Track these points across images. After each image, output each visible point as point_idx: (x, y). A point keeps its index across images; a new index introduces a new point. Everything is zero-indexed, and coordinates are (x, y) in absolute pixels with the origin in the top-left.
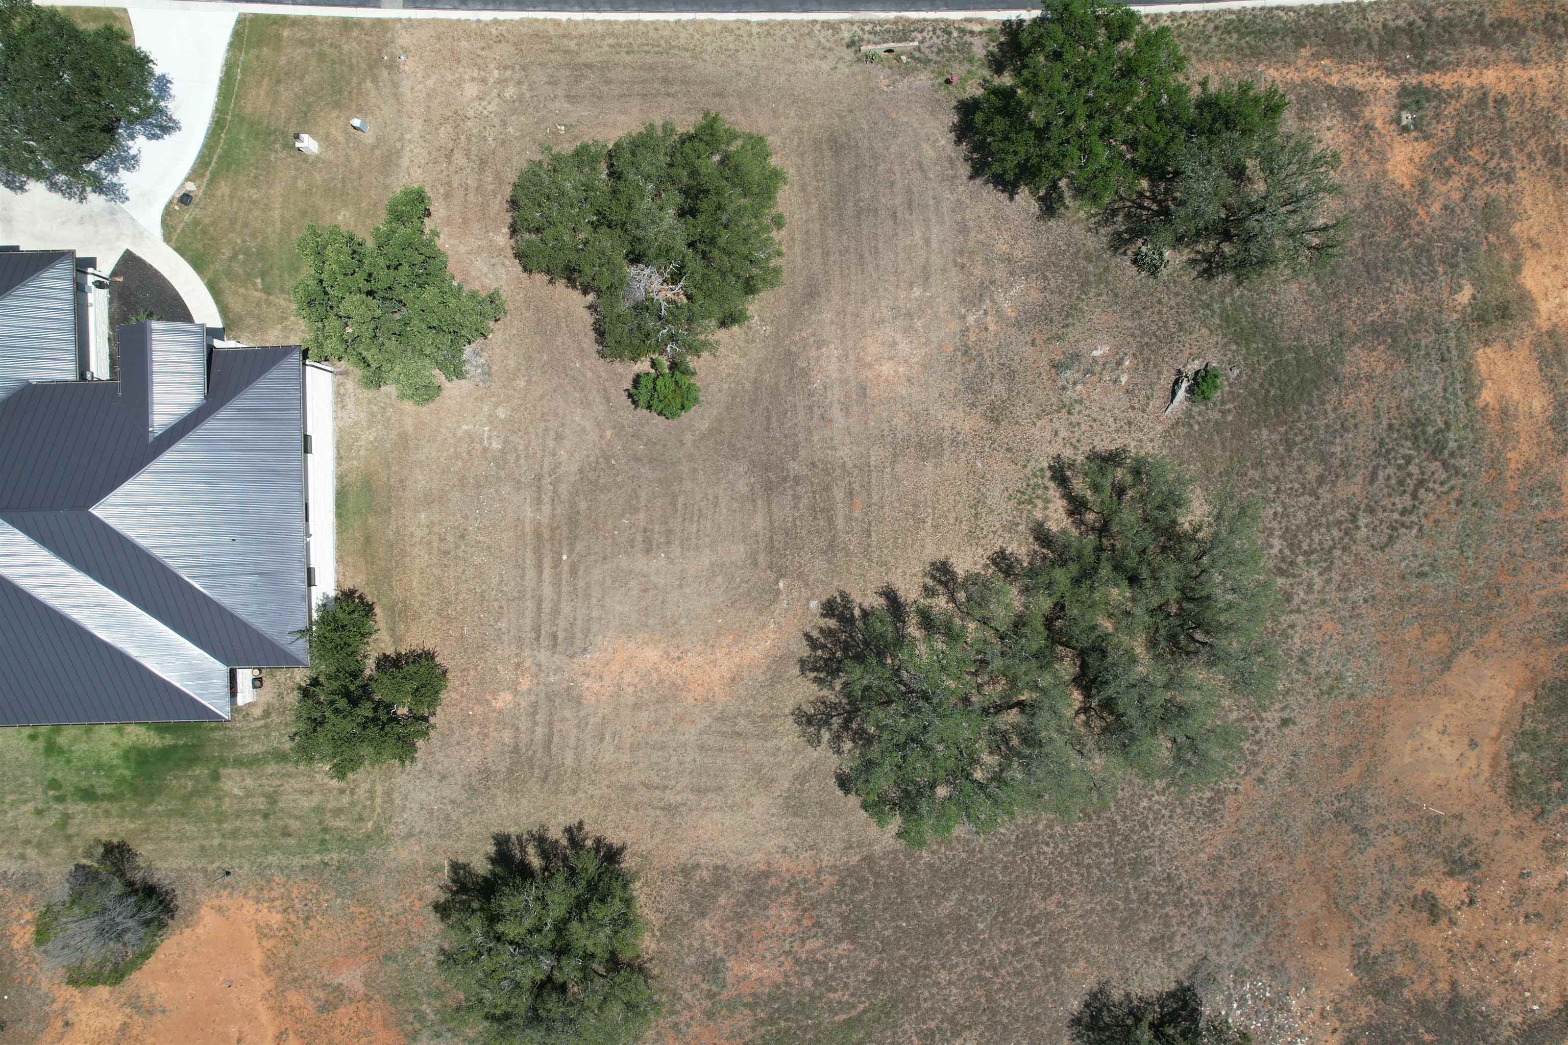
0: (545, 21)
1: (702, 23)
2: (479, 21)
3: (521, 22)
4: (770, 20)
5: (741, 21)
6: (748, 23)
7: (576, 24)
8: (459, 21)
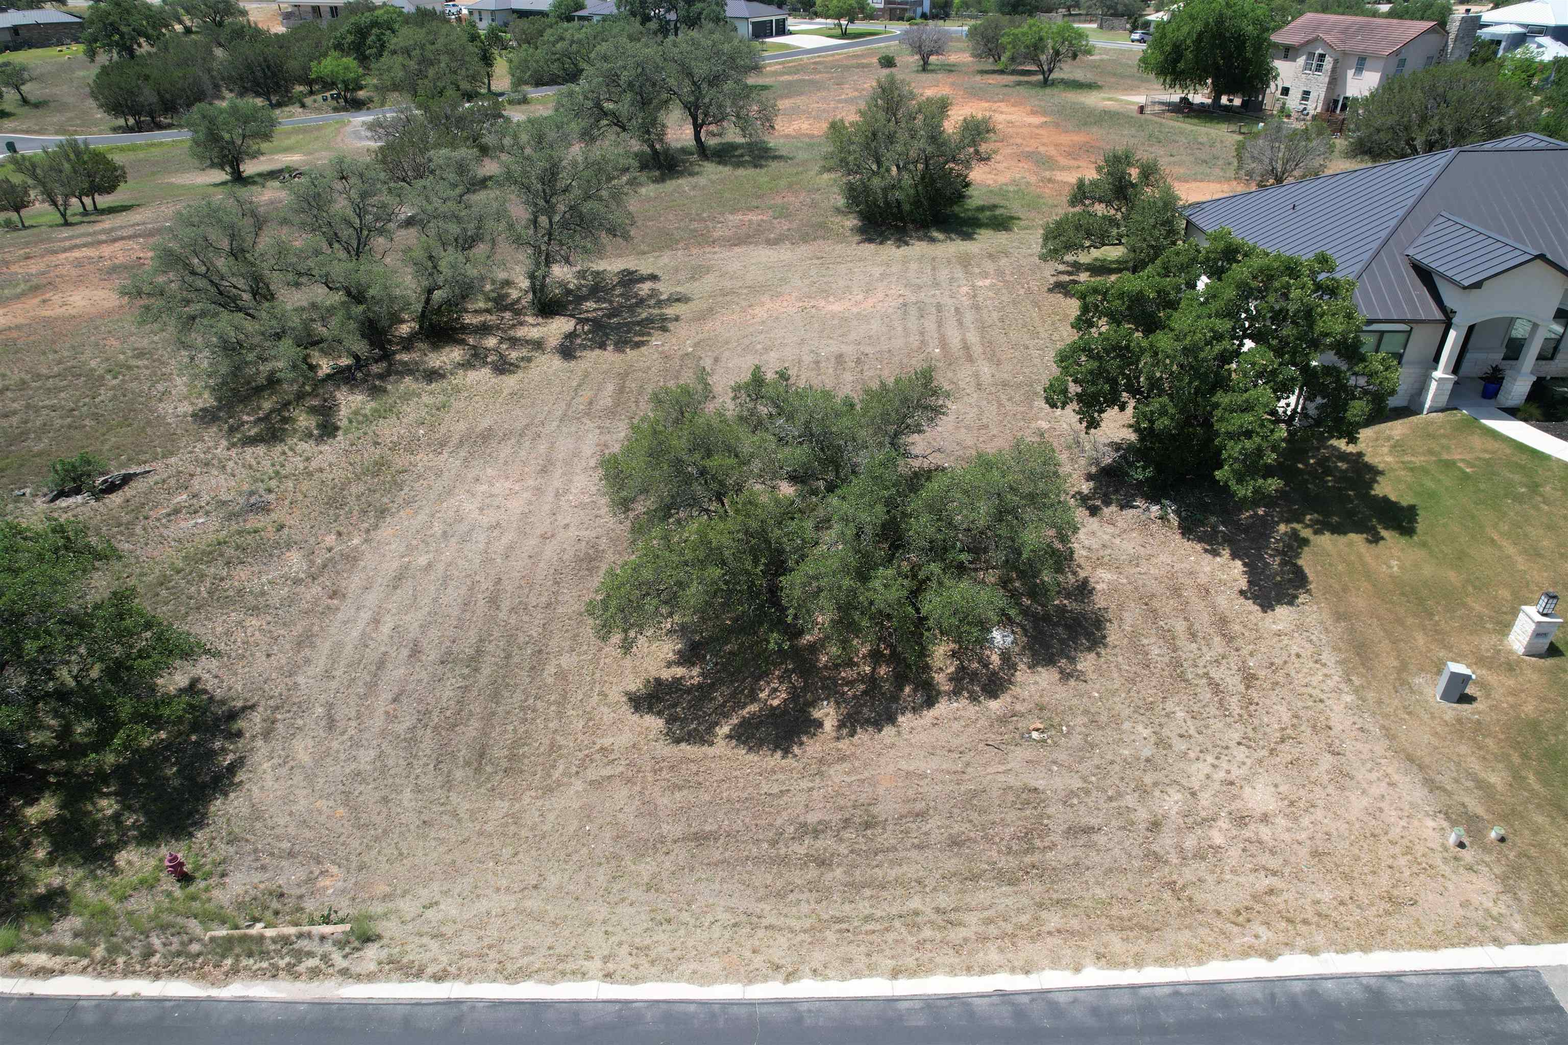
0: (1139, 961)
1: (729, 975)
2: (1312, 951)
3: (1201, 958)
4: (551, 982)
5: (625, 980)
6: (608, 976)
7: (1056, 963)
8: (1365, 949)
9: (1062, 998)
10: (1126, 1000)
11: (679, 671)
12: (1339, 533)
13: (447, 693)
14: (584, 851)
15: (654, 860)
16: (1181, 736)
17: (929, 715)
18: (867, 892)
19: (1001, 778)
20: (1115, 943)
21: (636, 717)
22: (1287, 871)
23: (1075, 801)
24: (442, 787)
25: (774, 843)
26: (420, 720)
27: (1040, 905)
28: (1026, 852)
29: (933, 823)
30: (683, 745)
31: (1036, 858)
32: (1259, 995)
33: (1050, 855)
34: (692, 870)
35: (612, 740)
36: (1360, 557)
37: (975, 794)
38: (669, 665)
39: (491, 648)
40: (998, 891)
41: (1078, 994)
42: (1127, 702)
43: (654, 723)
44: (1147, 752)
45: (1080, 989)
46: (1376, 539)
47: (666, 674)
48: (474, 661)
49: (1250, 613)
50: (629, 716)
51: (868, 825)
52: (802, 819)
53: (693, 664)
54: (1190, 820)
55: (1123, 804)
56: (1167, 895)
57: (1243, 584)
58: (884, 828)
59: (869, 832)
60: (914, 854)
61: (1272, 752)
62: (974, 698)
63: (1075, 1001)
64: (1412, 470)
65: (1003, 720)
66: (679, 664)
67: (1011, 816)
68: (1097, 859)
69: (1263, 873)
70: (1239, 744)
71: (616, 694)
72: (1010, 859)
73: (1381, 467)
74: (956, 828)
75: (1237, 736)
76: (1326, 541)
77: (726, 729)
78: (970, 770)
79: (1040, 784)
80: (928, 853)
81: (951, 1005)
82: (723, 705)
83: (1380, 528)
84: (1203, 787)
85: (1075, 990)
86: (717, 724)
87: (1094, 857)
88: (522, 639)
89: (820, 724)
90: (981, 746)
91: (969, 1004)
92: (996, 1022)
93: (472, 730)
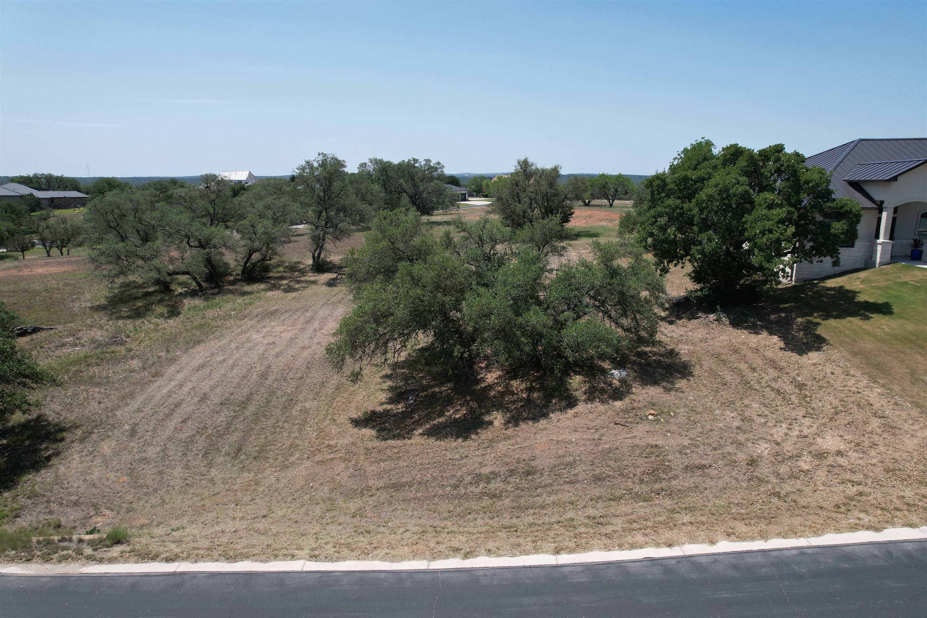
0: (764, 536)
1: (415, 555)
3: (817, 532)
4: (265, 561)
6: (314, 558)
7: (693, 540)
9: (703, 560)
10: (759, 559)
11: (389, 407)
12: (840, 318)
13: (221, 419)
14: (307, 496)
15: (361, 500)
16: (760, 415)
17: (571, 412)
18: (531, 511)
19: (630, 441)
20: (741, 527)
21: (356, 430)
22: (869, 482)
23: (688, 451)
24: (205, 467)
25: (456, 487)
26: (198, 432)
27: (673, 511)
28: (655, 482)
29: (580, 469)
30: (389, 441)
31: (664, 484)
32: (877, 553)
33: (674, 482)
34: (390, 504)
35: (335, 441)
36: (860, 327)
37: (610, 451)
38: (382, 404)
39: (257, 398)
40: (636, 506)
41: (717, 557)
42: (715, 401)
43: (368, 432)
44: (736, 423)
45: (719, 554)
46: (868, 318)
47: (379, 409)
48: (244, 404)
49: (791, 357)
50: (351, 429)
51: (528, 473)
52: (477, 471)
53: (399, 403)
54: (780, 458)
55: (725, 451)
56: (775, 500)
57: (782, 345)
58: (542, 474)
59: (530, 477)
60: (567, 487)
61: (831, 420)
62: (602, 402)
63: (715, 561)
64: (879, 289)
65: (625, 411)
66: (389, 403)
67: (641, 461)
68: (713, 483)
69: (850, 485)
70: (804, 417)
71: (342, 419)
72: (643, 486)
73: (857, 290)
74: (598, 471)
75: (801, 414)
76: (832, 322)
77: (421, 431)
78: (604, 438)
79: (659, 443)
80: (577, 485)
81: (608, 568)
82: (419, 420)
83: (867, 314)
84: (784, 440)
85: (713, 554)
86: (415, 429)
87: (709, 483)
88: (279, 393)
89: (491, 423)
90: (611, 425)
91: (624, 567)
92: (650, 577)
93: (234, 437)
